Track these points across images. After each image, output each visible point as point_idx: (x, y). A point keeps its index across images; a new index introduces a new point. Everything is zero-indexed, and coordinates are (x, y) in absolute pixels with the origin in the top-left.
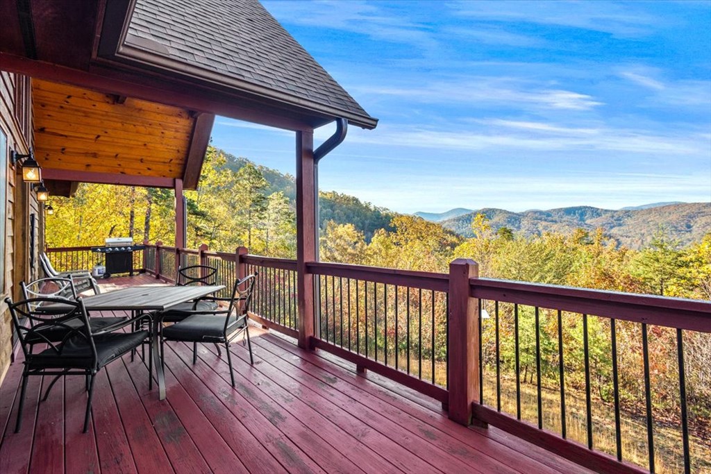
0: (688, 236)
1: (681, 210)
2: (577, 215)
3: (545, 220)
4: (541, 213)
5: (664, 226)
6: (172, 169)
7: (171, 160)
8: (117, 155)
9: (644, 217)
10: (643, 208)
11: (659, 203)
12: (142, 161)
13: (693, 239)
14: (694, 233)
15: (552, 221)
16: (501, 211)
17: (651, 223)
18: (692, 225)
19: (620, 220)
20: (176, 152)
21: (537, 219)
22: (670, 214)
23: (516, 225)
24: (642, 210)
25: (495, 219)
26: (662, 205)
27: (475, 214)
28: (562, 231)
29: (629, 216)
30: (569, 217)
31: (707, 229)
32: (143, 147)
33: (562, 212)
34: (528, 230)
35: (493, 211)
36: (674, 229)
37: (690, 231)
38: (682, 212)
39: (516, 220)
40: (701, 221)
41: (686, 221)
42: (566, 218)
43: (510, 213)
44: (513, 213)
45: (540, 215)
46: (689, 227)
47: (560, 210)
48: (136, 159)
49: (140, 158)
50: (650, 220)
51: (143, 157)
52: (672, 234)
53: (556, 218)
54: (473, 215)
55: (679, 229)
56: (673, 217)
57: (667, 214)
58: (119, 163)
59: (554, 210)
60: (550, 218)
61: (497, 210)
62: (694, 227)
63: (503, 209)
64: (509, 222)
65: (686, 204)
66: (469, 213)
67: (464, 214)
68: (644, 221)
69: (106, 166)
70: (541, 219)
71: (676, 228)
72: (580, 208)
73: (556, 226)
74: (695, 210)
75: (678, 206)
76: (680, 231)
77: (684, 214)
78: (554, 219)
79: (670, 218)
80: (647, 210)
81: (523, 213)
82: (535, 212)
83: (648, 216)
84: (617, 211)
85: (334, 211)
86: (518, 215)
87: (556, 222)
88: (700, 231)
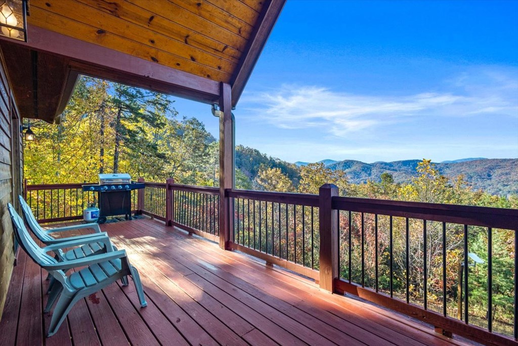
0: (489, 182)
1: (484, 164)
2: (411, 166)
3: (389, 169)
4: (386, 164)
5: (472, 175)
6: (223, 66)
7: (226, 47)
8: (152, 18)
9: (458, 168)
10: (458, 161)
11: (468, 159)
12: (186, 40)
13: (492, 184)
14: (493, 180)
15: (394, 170)
16: (357, 162)
17: (463, 173)
18: (491, 174)
19: (442, 170)
20: (236, 31)
21: (383, 168)
22: (476, 166)
23: (368, 172)
24: (457, 163)
25: (353, 168)
26: (471, 160)
27: (339, 163)
28: (400, 177)
29: (447, 167)
30: (406, 167)
31: (502, 178)
32: (194, 9)
33: (400, 164)
34: (376, 176)
35: (352, 162)
36: (479, 177)
37: (490, 179)
38: (485, 165)
39: (368, 169)
40: (498, 172)
41: (487, 172)
42: (403, 168)
43: (364, 163)
44: (366, 164)
45: (385, 165)
46: (489, 176)
47: (399, 162)
48: (179, 34)
49: (184, 32)
50: (462, 170)
51: (191, 33)
52: (477, 181)
53: (396, 167)
54: (337, 165)
55: (483, 177)
56: (479, 169)
57: (474, 166)
58: (153, 38)
59: (395, 162)
60: (392, 168)
61: (355, 161)
62: (493, 176)
63: (359, 161)
64: (363, 170)
65: (488, 160)
66: (334, 163)
67: (331, 164)
68: (458, 171)
69: (132, 40)
70: (385, 168)
71: (480, 176)
72: (413, 161)
73: (396, 173)
74: (494, 164)
75: (482, 161)
76: (483, 179)
77: (486, 166)
78: (395, 168)
79: (476, 169)
80: (460, 163)
81: (373, 164)
82: (382, 163)
83: (461, 167)
84: (439, 164)
85: (241, 160)
86: (370, 165)
87: (396, 170)
88: (497, 179)
